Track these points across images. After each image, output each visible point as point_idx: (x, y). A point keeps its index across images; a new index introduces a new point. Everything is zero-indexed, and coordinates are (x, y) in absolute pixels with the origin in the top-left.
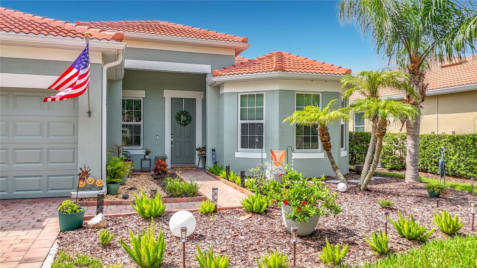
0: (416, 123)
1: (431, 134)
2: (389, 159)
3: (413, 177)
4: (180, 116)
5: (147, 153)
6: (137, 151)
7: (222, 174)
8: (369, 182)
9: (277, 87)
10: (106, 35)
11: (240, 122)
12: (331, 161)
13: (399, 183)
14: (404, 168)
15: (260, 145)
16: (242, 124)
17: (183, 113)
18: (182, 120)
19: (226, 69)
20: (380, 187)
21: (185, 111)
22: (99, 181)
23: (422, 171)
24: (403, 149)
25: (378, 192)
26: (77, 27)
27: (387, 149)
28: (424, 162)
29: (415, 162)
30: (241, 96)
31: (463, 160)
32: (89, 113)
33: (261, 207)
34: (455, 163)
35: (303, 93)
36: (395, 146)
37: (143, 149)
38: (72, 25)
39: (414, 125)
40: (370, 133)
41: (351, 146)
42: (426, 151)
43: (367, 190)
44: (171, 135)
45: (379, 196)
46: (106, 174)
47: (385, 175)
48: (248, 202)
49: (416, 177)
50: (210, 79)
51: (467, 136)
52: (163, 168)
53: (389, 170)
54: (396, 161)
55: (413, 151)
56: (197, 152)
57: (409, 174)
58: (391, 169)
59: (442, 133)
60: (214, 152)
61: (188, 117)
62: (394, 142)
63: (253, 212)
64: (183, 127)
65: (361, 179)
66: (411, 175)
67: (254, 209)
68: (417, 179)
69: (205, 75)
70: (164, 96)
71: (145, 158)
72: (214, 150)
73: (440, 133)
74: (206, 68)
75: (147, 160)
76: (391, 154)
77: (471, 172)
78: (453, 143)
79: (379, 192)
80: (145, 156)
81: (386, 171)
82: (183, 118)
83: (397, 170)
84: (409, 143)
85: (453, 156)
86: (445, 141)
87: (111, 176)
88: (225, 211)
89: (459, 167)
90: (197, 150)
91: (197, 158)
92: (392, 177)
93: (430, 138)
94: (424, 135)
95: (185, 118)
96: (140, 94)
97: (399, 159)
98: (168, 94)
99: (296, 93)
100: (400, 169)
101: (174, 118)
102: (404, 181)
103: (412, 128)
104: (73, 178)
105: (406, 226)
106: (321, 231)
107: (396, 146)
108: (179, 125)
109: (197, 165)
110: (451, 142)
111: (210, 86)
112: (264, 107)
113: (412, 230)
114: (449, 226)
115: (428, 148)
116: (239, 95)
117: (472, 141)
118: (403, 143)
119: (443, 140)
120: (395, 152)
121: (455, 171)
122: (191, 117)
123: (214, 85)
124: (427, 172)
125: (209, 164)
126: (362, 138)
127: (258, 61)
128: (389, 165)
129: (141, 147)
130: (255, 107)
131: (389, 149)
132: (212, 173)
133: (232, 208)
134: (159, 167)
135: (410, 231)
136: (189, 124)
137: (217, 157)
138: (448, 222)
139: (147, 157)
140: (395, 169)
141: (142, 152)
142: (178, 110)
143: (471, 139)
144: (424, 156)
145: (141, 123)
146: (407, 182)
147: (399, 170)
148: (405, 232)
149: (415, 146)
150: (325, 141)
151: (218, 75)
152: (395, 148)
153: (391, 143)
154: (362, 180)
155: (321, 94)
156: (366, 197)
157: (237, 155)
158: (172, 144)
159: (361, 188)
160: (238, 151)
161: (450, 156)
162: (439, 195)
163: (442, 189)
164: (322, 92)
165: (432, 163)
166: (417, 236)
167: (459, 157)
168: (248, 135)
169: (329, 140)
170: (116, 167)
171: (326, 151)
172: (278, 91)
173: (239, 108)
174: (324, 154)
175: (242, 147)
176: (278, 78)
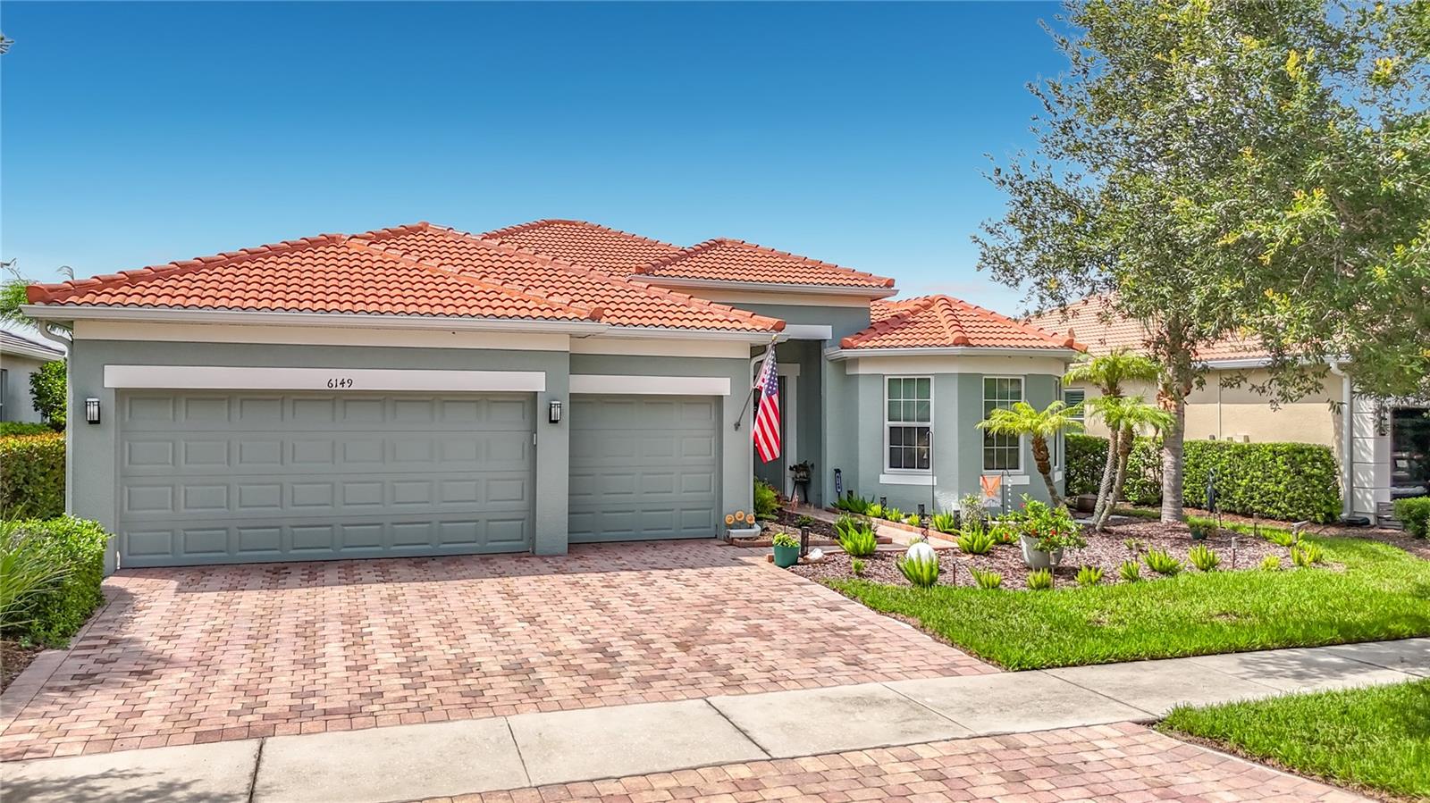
1: (1208, 439)
2: (1134, 484)
3: (1172, 515)
7: (871, 510)
8: (1106, 521)
9: (955, 369)
11: (888, 424)
12: (1050, 490)
13: (1151, 524)
14: (1159, 502)
15: (924, 463)
16: (891, 428)
19: (862, 335)
20: (1120, 529)
23: (1193, 506)
24: (1158, 466)
25: (1121, 535)
27: (1131, 467)
28: (1195, 490)
29: (1177, 490)
30: (890, 379)
31: (1258, 487)
32: (737, 426)
34: (1245, 493)
36: (1144, 461)
40: (1108, 440)
41: (1067, 462)
42: (1199, 470)
43: (1104, 531)
45: (1123, 538)
47: (1128, 514)
49: (1178, 514)
50: (831, 352)
51: (1264, 446)
53: (1134, 505)
54: (1147, 489)
55: (1173, 472)
56: (791, 474)
57: (1167, 512)
58: (1138, 504)
59: (1228, 439)
60: (837, 474)
62: (1143, 454)
63: (975, 554)
65: (1096, 515)
66: (1170, 511)
67: (975, 548)
68: (1180, 517)
69: (819, 343)
72: (837, 471)
73: (1224, 439)
74: (824, 331)
76: (1138, 476)
77: (1270, 506)
78: (1242, 458)
79: (1123, 534)
81: (1128, 507)
83: (1149, 505)
84: (1168, 459)
85: (1242, 479)
86: (1229, 455)
89: (1252, 498)
90: (791, 469)
92: (1140, 516)
93: (1205, 447)
94: (1196, 443)
97: (1152, 485)
99: (984, 377)
100: (1155, 503)
102: (1160, 522)
105: (1157, 558)
106: (1063, 568)
107: (1146, 461)
109: (790, 497)
110: (1238, 455)
111: (830, 362)
112: (932, 400)
113: (1164, 562)
114: (1204, 561)
115: (1202, 465)
116: (886, 378)
117: (1271, 454)
118: (1158, 456)
119: (1227, 452)
120: (1144, 473)
121: (1246, 505)
123: (838, 361)
124: (1200, 509)
125: (832, 494)
126: (1086, 448)
127: (909, 316)
128: (1134, 497)
130: (916, 400)
131: (1133, 466)
133: (943, 549)
135: (1161, 563)
138: (1204, 556)
140: (1144, 504)
143: (1270, 451)
144: (1196, 480)
146: (1165, 522)
147: (1153, 506)
148: (1156, 565)
149: (1177, 466)
150: (1042, 460)
151: (851, 347)
152: (1145, 464)
153: (1137, 456)
154: (1096, 520)
155: (1023, 379)
156: (1106, 539)
157: (884, 479)
159: (1097, 528)
160: (884, 473)
161: (1238, 479)
162: (1206, 536)
163: (1209, 527)
164: (1025, 376)
166: (1169, 569)
167: (1252, 482)
168: (902, 447)
169: (1047, 459)
171: (1043, 474)
172: (956, 375)
173: (886, 400)
174: (1028, 477)
175: (891, 467)
176: (958, 356)
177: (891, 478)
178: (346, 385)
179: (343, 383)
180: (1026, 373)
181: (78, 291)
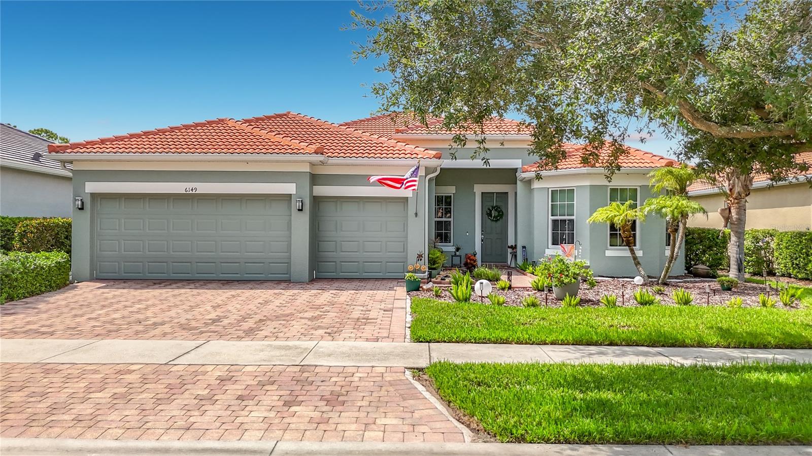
0: (740, 219)
3: (735, 276)
4: (491, 211)
5: (458, 249)
6: (449, 248)
7: (529, 269)
9: (587, 183)
10: (429, 154)
11: (551, 218)
15: (571, 241)
16: (553, 221)
17: (494, 207)
18: (493, 216)
19: (536, 163)
21: (496, 206)
22: (423, 267)
26: (406, 146)
30: (552, 191)
32: (416, 214)
33: (544, 284)
35: (627, 188)
37: (453, 246)
38: (402, 145)
39: (736, 221)
43: (664, 283)
44: (482, 231)
46: (427, 261)
48: (535, 282)
50: (521, 175)
52: (472, 262)
56: (510, 250)
60: (524, 249)
61: (499, 212)
63: (539, 291)
64: (494, 223)
67: (540, 287)
69: (515, 170)
70: (475, 191)
71: (455, 254)
72: (524, 247)
74: (517, 163)
75: (458, 256)
80: (455, 252)
82: (494, 213)
87: (431, 264)
88: (517, 289)
90: (509, 247)
91: (509, 256)
95: (497, 214)
96: (450, 190)
98: (479, 189)
99: (610, 187)
101: (485, 213)
103: (734, 224)
104: (404, 265)
108: (489, 220)
109: (509, 264)
111: (520, 181)
112: (575, 202)
116: (550, 190)
122: (502, 212)
123: (524, 180)
125: (520, 261)
129: (452, 244)
130: (566, 203)
132: (521, 270)
133: (524, 288)
134: (469, 261)
136: (501, 220)
137: (528, 254)
139: (458, 253)
140: (757, 275)
141: (453, 249)
142: (489, 204)
145: (451, 219)
151: (527, 171)
155: (639, 189)
157: (548, 252)
158: (482, 241)
159: (659, 282)
160: (548, 248)
164: (640, 186)
165: (794, 266)
168: (559, 232)
170: (436, 256)
171: (629, 247)
172: (589, 187)
173: (550, 203)
174: (642, 251)
175: (553, 244)
176: (584, 174)
177: (553, 251)
178: (194, 191)
179: (192, 190)
180: (640, 185)
181: (72, 147)
